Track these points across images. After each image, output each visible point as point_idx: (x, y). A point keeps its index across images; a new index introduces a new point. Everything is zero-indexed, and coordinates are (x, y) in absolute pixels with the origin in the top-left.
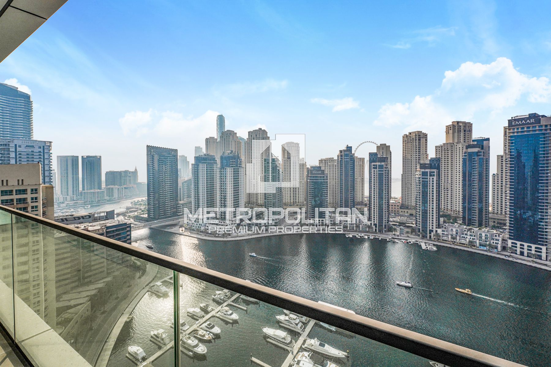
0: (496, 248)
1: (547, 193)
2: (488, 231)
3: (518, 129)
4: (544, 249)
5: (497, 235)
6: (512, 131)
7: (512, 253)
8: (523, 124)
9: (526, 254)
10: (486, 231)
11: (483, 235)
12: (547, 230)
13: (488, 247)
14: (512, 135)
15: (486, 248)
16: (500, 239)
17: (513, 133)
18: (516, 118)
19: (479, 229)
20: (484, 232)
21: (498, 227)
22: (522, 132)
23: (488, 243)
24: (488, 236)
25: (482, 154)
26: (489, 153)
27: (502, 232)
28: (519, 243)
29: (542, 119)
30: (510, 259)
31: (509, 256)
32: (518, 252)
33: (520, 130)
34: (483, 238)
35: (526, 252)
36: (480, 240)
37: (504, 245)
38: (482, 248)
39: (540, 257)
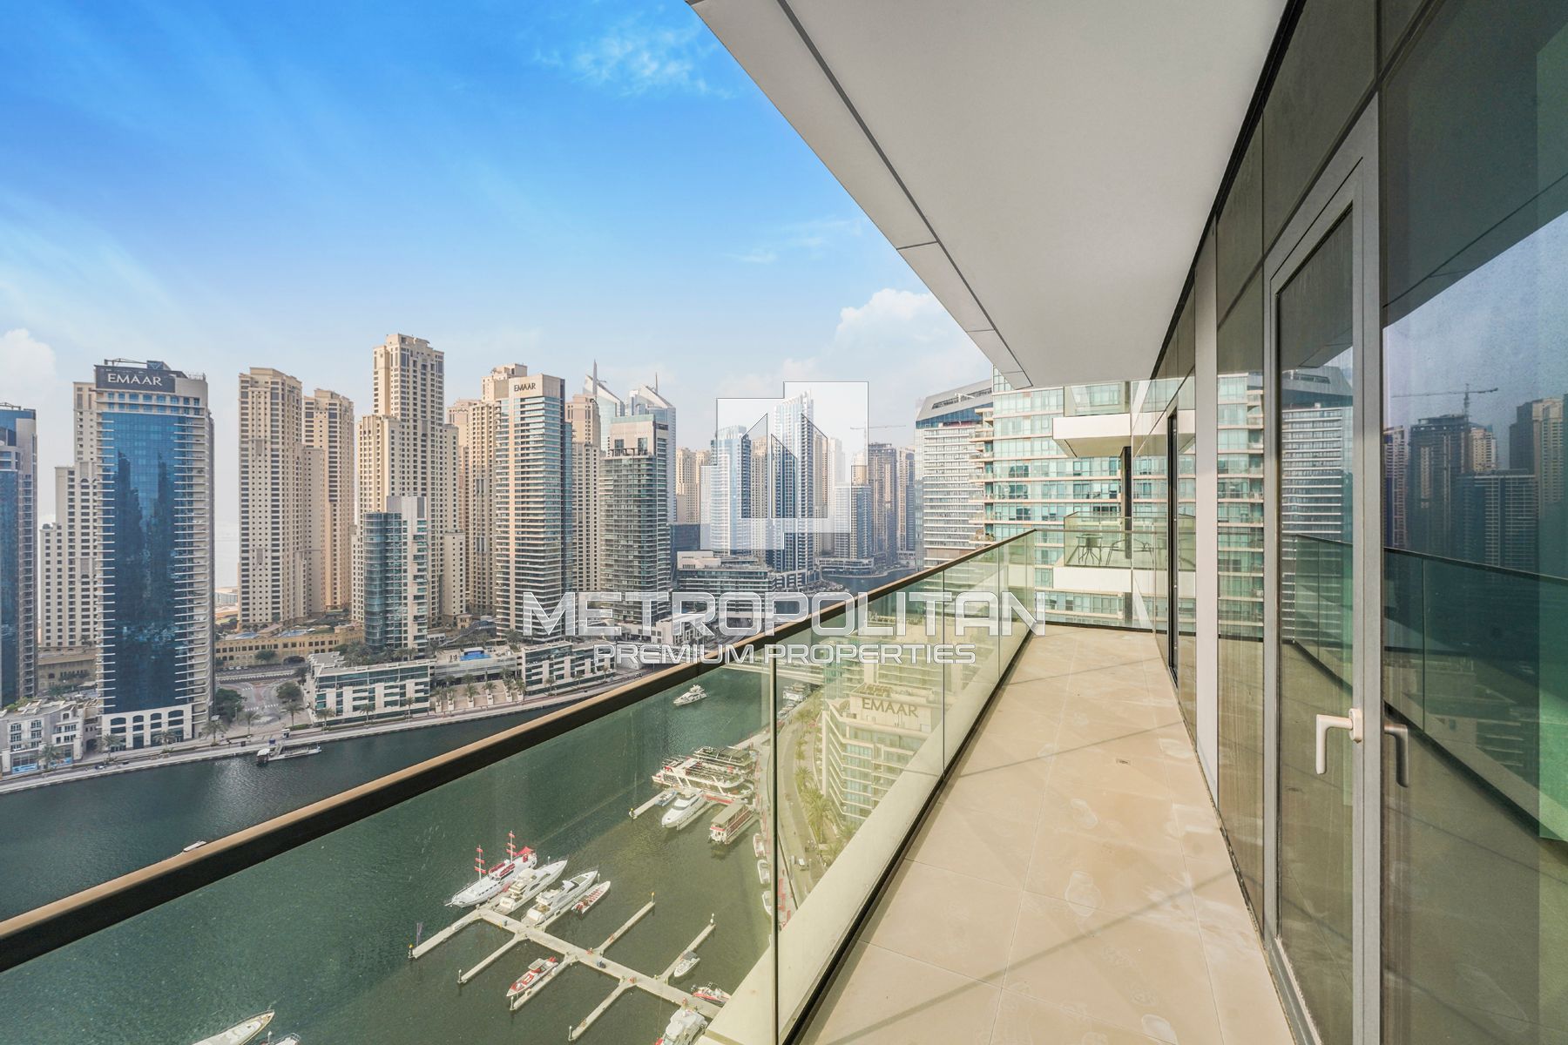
0: (68, 753)
1: (191, 568)
2: (41, 710)
3: (122, 395)
4: (187, 709)
5: (70, 712)
6: (105, 399)
7: (113, 750)
8: (135, 386)
9: (147, 740)
10: (34, 711)
11: (26, 725)
12: (193, 662)
13: (42, 763)
14: (106, 409)
15: (34, 766)
16: (79, 721)
17: (111, 404)
18: (116, 364)
19: (9, 711)
20: (27, 715)
21: (68, 689)
22: (132, 406)
23: (41, 747)
24: (43, 724)
25: (13, 460)
26: (35, 460)
27: (81, 701)
28: (129, 716)
29: (177, 380)
30: (111, 769)
31: (106, 764)
32: (129, 743)
33: (127, 400)
34: (26, 736)
35: (147, 734)
36: (12, 748)
37: (90, 736)
38: (22, 770)
39: (179, 736)
